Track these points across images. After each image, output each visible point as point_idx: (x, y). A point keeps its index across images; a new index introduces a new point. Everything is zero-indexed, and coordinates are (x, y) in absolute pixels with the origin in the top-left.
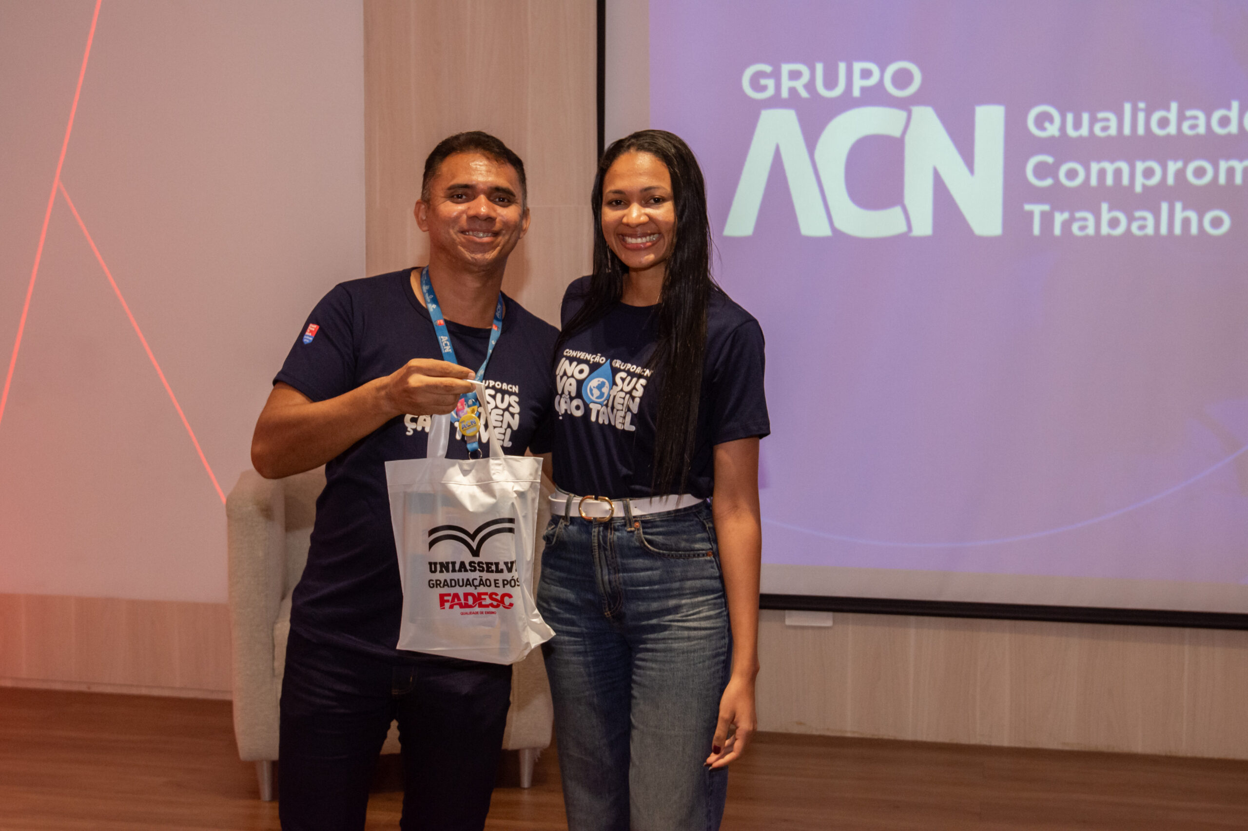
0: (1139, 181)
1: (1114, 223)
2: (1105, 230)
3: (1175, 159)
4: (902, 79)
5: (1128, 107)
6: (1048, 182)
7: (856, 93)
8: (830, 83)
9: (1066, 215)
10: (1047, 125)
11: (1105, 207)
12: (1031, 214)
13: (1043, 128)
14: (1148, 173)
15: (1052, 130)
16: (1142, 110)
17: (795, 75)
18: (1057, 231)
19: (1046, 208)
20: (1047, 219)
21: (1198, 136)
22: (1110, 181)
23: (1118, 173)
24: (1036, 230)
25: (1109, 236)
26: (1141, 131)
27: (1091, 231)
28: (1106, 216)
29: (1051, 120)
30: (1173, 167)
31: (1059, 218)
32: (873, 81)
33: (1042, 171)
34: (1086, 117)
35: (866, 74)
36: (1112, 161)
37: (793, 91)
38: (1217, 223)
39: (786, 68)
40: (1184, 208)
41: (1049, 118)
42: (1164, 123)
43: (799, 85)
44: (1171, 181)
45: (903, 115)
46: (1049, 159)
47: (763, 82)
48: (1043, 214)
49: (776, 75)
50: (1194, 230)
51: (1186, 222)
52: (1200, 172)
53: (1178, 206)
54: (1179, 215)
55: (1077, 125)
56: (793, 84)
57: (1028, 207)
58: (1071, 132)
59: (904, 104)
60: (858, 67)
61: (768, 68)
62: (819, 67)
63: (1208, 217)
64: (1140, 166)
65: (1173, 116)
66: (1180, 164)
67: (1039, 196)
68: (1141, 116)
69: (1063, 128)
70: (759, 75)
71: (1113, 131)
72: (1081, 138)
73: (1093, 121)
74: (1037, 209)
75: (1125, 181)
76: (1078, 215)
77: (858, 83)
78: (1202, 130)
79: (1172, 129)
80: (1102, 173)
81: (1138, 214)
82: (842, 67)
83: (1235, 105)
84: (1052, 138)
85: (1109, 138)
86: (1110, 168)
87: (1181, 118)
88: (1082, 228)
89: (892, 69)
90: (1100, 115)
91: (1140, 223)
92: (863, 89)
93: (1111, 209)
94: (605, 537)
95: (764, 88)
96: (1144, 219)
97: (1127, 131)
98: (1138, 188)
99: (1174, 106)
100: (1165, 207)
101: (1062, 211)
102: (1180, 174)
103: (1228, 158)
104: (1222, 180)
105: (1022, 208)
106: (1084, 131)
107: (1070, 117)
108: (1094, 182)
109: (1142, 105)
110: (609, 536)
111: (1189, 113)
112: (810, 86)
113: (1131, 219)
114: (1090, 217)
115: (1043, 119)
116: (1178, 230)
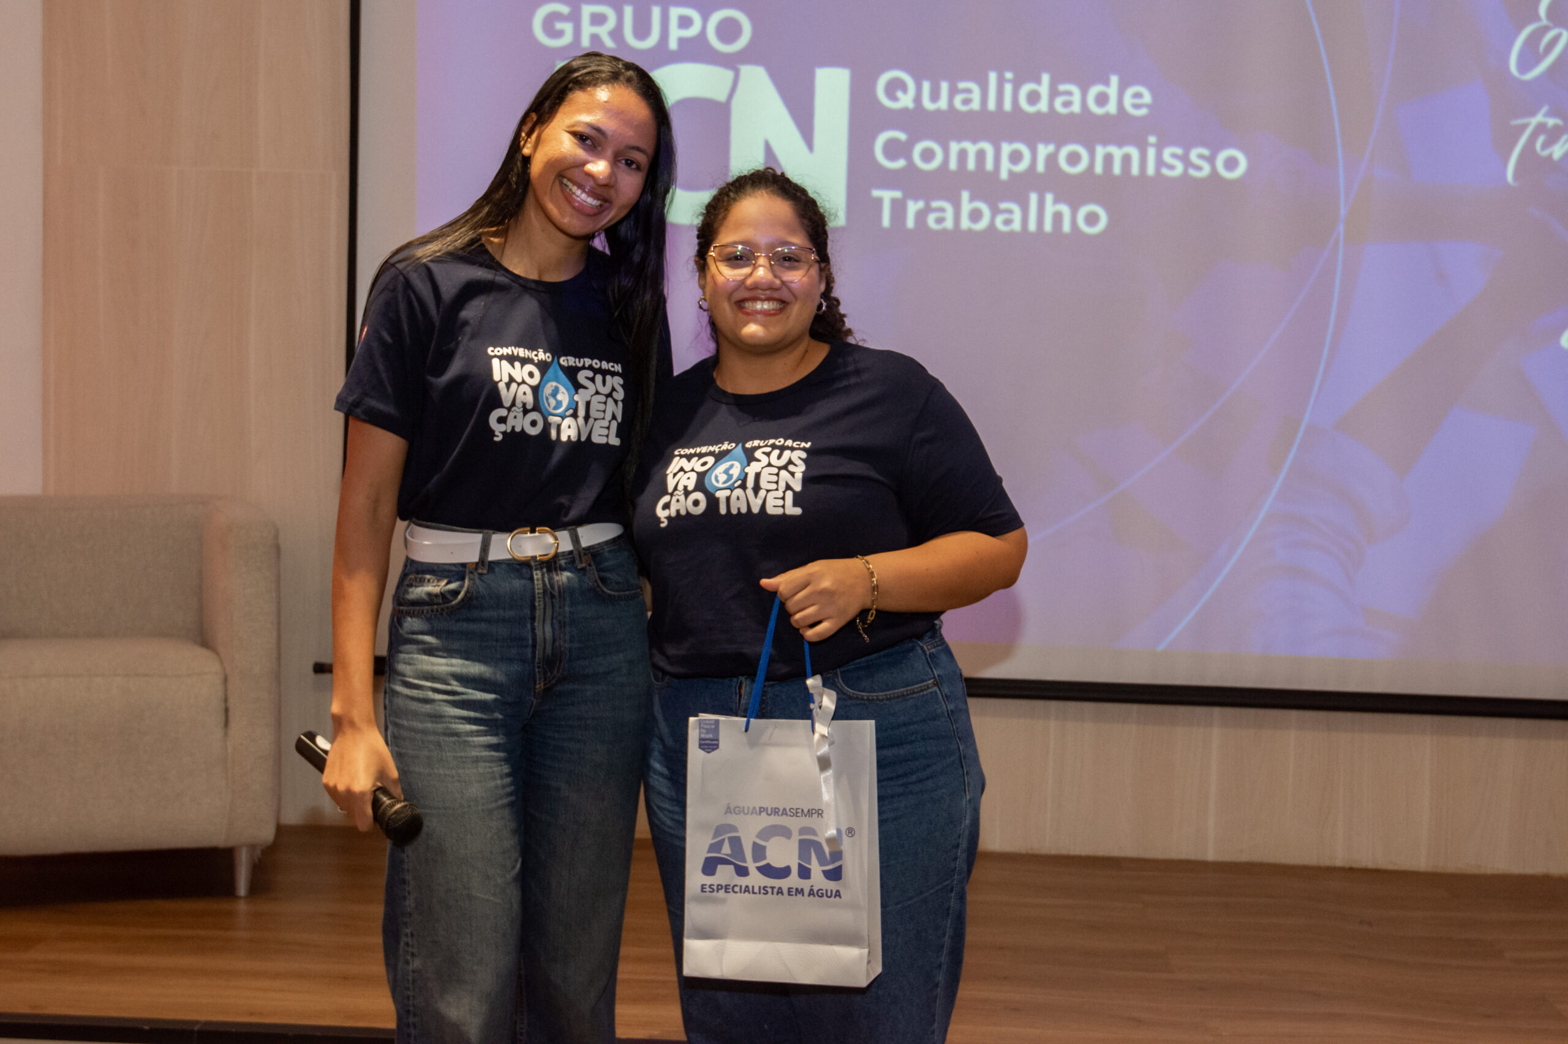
0: (1005, 166)
1: (976, 215)
2: (965, 223)
3: (1047, 142)
4: (729, 31)
5: (993, 77)
6: (900, 163)
7: (673, 45)
8: (642, 31)
9: (921, 204)
10: (899, 94)
11: (965, 195)
12: (880, 201)
13: (894, 98)
14: (1016, 157)
15: (906, 100)
16: (1009, 81)
17: (598, 19)
18: (910, 223)
19: (897, 194)
20: (898, 208)
21: (1072, 115)
22: (971, 165)
23: (981, 155)
24: (886, 222)
25: (970, 231)
26: (1008, 106)
27: (949, 224)
28: (966, 206)
29: (904, 88)
30: (1043, 150)
31: (913, 207)
32: (693, 31)
33: (893, 149)
34: (944, 86)
35: (685, 22)
36: (974, 141)
37: (595, 38)
38: (1092, 219)
39: (587, 10)
40: (1056, 201)
41: (903, 86)
42: (1034, 98)
43: (603, 31)
44: (1041, 167)
45: (729, 74)
46: (902, 136)
47: (559, 26)
48: (894, 202)
49: (575, 18)
50: (1066, 227)
51: (1058, 217)
52: (1074, 159)
53: (1049, 198)
54: (1050, 209)
55: (935, 96)
56: (596, 30)
57: (876, 193)
58: (928, 104)
59: (731, 62)
60: (675, 12)
61: (565, 9)
62: (628, 11)
63: (1083, 211)
64: (1006, 149)
65: (1044, 89)
66: (1051, 148)
67: (889, 180)
68: (1008, 88)
69: (918, 99)
70: (553, 17)
71: (976, 105)
72: (938, 112)
73: (953, 91)
74: (887, 196)
75: (989, 165)
76: (935, 204)
77: (675, 33)
78: (1076, 108)
79: (1043, 106)
80: (963, 155)
81: (1003, 206)
82: (656, 12)
83: (1114, 80)
84: (905, 110)
85: (971, 113)
86: (971, 149)
87: (1054, 93)
88: (940, 221)
89: (716, 17)
90: (962, 85)
91: (1006, 216)
92: (682, 41)
93: (972, 199)
94: (550, 579)
95: (560, 34)
96: (1010, 212)
97: (992, 105)
98: (1004, 175)
99: (1046, 78)
100: (1034, 198)
101: (916, 199)
102: (1052, 159)
103: (1105, 143)
104: (1099, 169)
105: (869, 193)
106: (943, 104)
107: (926, 86)
108: (953, 165)
109: (1009, 75)
110: (556, 578)
111: (1062, 87)
112: (617, 33)
113: (995, 211)
114: (949, 208)
115: (894, 87)
116: (1048, 227)
